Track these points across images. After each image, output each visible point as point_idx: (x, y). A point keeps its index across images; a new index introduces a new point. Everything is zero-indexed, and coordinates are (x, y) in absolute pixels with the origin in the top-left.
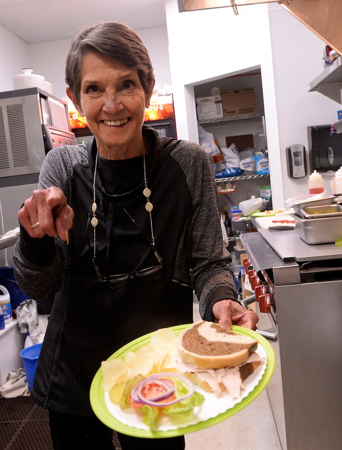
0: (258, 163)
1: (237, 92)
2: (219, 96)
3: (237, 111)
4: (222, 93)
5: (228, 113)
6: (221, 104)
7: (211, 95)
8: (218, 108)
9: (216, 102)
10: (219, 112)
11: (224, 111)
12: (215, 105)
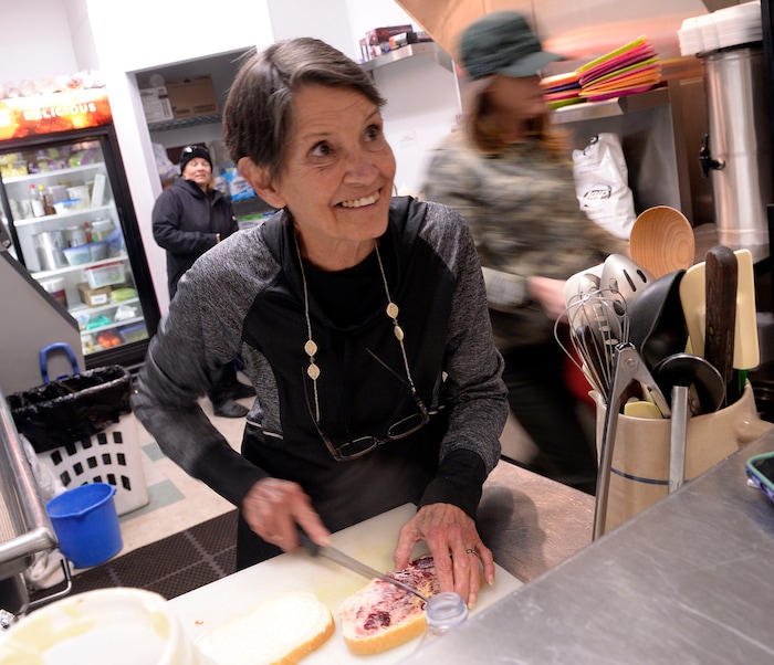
0: (232, 184)
1: (187, 81)
2: (164, 88)
3: (192, 110)
4: (167, 83)
5: (179, 112)
6: (167, 100)
7: (151, 87)
8: (164, 104)
9: (161, 97)
10: (166, 113)
11: (173, 109)
12: (159, 102)
